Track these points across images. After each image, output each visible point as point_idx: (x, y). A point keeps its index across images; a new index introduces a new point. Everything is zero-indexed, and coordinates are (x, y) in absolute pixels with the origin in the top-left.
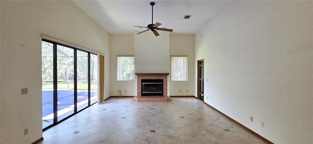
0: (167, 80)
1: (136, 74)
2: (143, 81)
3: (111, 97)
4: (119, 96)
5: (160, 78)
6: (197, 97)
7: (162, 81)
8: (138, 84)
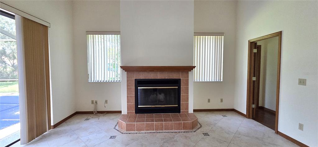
0: (188, 79)
1: (124, 68)
2: (139, 83)
3: (77, 113)
4: (92, 111)
5: (174, 76)
6: (245, 114)
7: (177, 82)
8: (128, 89)
